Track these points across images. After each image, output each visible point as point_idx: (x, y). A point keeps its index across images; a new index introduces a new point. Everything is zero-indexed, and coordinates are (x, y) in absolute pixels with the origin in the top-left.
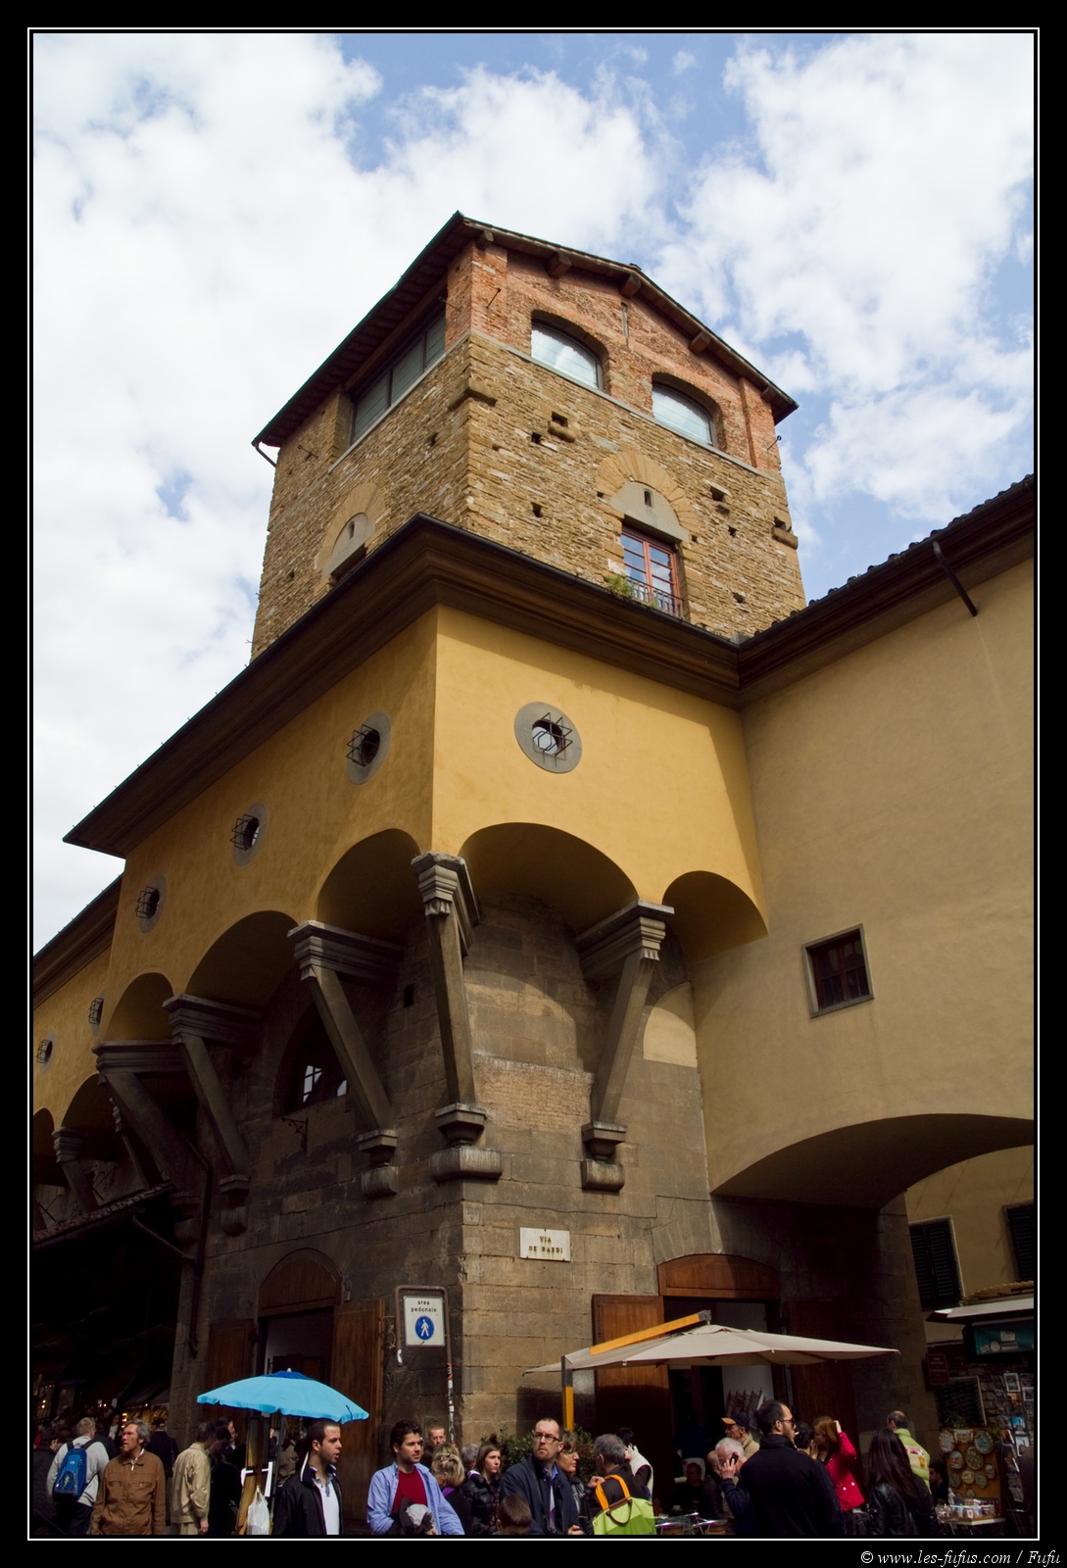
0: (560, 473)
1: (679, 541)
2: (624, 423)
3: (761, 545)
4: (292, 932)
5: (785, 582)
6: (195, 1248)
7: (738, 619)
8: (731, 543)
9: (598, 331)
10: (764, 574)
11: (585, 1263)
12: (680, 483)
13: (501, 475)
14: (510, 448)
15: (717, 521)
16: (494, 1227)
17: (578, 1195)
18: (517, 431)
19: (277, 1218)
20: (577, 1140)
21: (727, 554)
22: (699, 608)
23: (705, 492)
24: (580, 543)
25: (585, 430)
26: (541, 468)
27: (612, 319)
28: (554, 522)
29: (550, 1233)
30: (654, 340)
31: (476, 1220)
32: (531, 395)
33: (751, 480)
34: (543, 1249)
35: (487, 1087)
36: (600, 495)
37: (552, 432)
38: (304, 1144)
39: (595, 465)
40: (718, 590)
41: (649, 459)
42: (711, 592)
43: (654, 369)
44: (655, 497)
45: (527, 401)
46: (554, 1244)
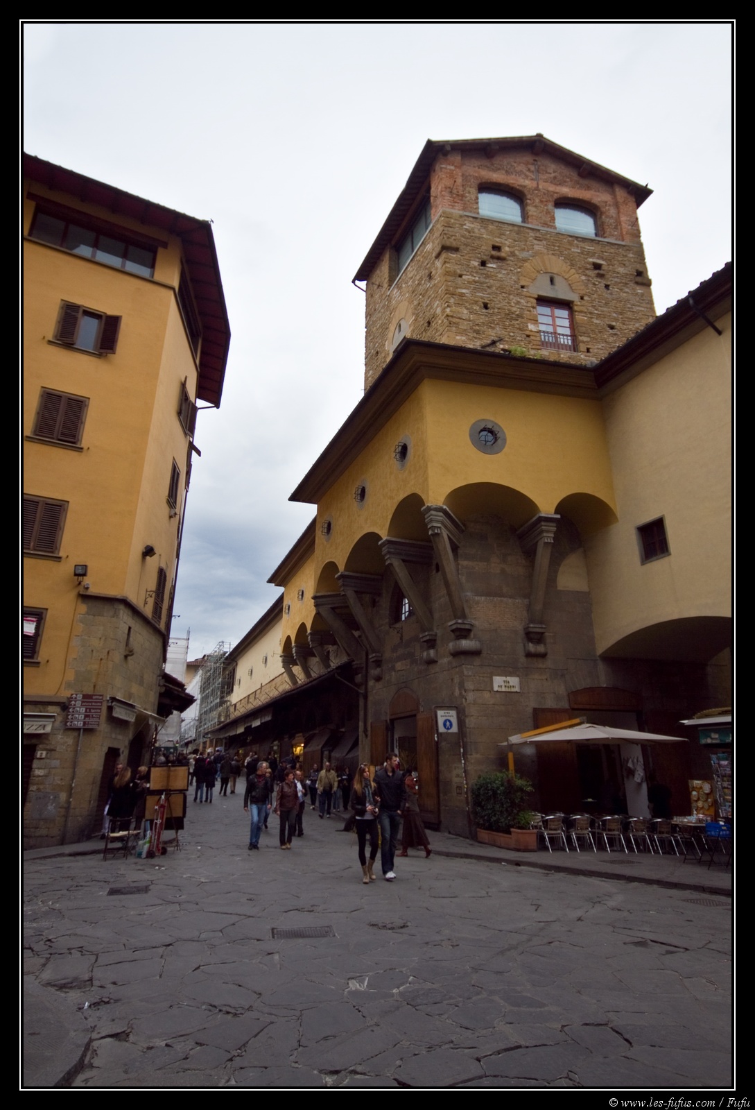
0: (498, 280)
1: (572, 302)
2: (536, 238)
3: (627, 290)
4: (380, 543)
5: (643, 309)
6: (363, 687)
7: (611, 339)
8: (606, 294)
9: (519, 183)
10: (629, 308)
11: (528, 693)
12: (572, 265)
13: (464, 291)
14: (468, 273)
15: (597, 283)
16: (480, 677)
17: (523, 659)
18: (472, 262)
19: (393, 673)
20: (522, 633)
21: (604, 302)
22: (585, 339)
23: (589, 266)
24: (512, 319)
25: (512, 250)
26: (487, 281)
27: (528, 173)
28: (496, 310)
29: (508, 679)
30: (555, 178)
31: (470, 674)
32: (479, 238)
33: (620, 250)
34: (506, 686)
35: (473, 610)
36: (523, 287)
37: (492, 257)
38: (401, 639)
39: (519, 270)
40: (597, 325)
41: (553, 257)
42: (593, 327)
43: (556, 196)
44: (557, 280)
45: (477, 242)
46: (511, 684)
